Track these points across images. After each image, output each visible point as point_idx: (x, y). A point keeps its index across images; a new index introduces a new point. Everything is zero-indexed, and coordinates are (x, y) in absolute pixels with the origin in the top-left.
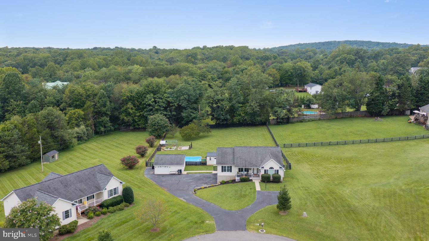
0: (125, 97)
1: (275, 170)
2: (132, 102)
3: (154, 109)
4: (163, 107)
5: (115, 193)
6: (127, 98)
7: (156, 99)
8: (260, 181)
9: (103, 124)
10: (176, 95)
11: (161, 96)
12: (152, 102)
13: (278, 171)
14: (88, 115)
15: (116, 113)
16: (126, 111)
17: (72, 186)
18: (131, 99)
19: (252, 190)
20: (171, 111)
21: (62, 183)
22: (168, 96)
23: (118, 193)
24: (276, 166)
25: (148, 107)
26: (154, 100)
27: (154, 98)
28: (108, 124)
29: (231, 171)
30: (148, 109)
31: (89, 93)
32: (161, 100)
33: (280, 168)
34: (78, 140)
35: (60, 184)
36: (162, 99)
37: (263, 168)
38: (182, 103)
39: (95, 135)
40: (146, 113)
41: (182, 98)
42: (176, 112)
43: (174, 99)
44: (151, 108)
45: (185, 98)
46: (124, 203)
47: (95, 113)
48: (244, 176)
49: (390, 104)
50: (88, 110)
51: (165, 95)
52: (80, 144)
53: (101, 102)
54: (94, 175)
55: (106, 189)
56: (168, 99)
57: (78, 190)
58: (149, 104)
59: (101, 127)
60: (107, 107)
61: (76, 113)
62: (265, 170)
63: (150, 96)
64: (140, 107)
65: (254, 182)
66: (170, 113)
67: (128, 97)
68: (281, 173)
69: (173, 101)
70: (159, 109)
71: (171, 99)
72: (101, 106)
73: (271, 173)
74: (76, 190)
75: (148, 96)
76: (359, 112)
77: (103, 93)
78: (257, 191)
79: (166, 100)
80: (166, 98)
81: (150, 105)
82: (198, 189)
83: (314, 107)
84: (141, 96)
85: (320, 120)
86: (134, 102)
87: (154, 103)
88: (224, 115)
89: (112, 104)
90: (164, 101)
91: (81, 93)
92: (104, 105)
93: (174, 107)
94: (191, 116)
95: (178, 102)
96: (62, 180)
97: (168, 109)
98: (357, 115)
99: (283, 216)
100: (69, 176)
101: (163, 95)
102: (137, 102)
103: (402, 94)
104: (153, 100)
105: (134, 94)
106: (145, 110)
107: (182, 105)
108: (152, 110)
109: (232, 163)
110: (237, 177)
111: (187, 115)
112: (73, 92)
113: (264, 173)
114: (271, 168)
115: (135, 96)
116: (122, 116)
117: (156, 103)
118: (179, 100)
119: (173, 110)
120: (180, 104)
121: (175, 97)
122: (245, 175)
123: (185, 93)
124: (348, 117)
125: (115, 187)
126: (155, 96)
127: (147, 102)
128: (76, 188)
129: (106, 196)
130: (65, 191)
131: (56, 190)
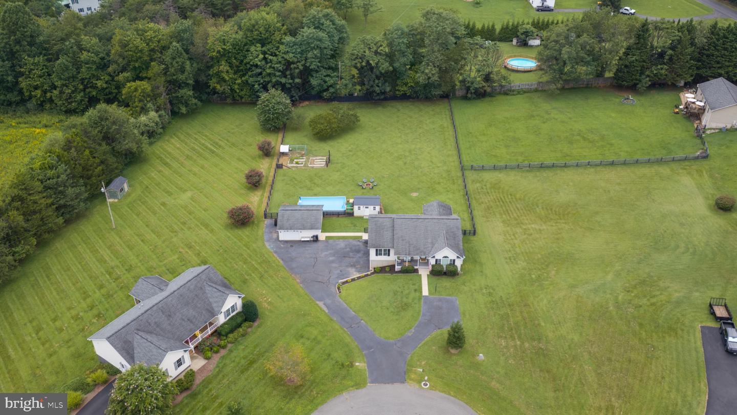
0: (214, 52)
1: (450, 260)
2: (226, 60)
3: (264, 73)
4: (280, 71)
5: (233, 311)
6: (218, 55)
7: (267, 56)
8: (429, 274)
9: (183, 101)
10: (300, 48)
11: (274, 50)
12: (260, 61)
13: (454, 260)
14: (158, 88)
15: (203, 78)
16: (218, 74)
17: (178, 314)
18: (224, 54)
19: (418, 294)
20: (293, 78)
21: (163, 313)
22: (286, 50)
23: (237, 309)
24: (452, 255)
25: (253, 68)
26: (263, 56)
27: (264, 53)
28: (191, 100)
29: (389, 255)
30: (255, 72)
31: (152, 46)
32: (275, 58)
33: (458, 257)
34: (149, 137)
35: (161, 313)
36: (276, 55)
37: (434, 257)
38: (311, 63)
39: (173, 119)
40: (251, 79)
41: (310, 55)
42: (301, 78)
43: (296, 56)
44: (259, 70)
45: (316, 56)
46: (247, 324)
47: (168, 82)
48: (407, 264)
49: (653, 73)
50: (157, 80)
51: (282, 47)
52: (154, 143)
53: (176, 65)
54: (201, 288)
55: (221, 312)
56: (286, 56)
57: (186, 320)
58: (255, 64)
59: (181, 106)
60: (186, 73)
61: (138, 88)
62: (436, 260)
63: (256, 49)
64: (242, 68)
65: (421, 275)
66: (291, 81)
67: (219, 52)
68: (459, 263)
69: (296, 60)
70: (273, 73)
71: (291, 55)
72: (176, 72)
73: (444, 263)
74: (183, 320)
75: (252, 49)
76: (601, 79)
77: (178, 49)
78: (424, 296)
79: (283, 57)
80: (283, 53)
81: (257, 66)
82: (344, 283)
83: (533, 44)
84: (241, 49)
85: (536, 90)
86: (229, 59)
87: (263, 62)
88: (380, 85)
89: (195, 65)
90: (280, 59)
91: (140, 48)
92: (182, 70)
93: (297, 71)
94: (325, 82)
95: (303, 62)
96: (162, 307)
97: (288, 73)
98: (598, 84)
99: (454, 354)
100: (170, 299)
101: (278, 48)
102: (235, 61)
103: (675, 58)
104: (261, 56)
105: (228, 47)
106: (250, 73)
107: (310, 68)
108: (260, 74)
109: (390, 245)
110: (397, 266)
111: (319, 81)
112: (126, 46)
113: (434, 263)
114: (446, 257)
115: (230, 50)
116: (213, 83)
117: (267, 63)
118: (306, 59)
119: (296, 75)
120: (308, 65)
121: (299, 52)
122: (408, 261)
123: (316, 47)
124: (583, 87)
125: (233, 304)
126: (264, 49)
127: (251, 60)
128: (183, 317)
129: (222, 319)
130: (170, 324)
131: (158, 326)
